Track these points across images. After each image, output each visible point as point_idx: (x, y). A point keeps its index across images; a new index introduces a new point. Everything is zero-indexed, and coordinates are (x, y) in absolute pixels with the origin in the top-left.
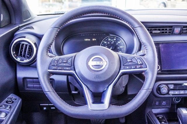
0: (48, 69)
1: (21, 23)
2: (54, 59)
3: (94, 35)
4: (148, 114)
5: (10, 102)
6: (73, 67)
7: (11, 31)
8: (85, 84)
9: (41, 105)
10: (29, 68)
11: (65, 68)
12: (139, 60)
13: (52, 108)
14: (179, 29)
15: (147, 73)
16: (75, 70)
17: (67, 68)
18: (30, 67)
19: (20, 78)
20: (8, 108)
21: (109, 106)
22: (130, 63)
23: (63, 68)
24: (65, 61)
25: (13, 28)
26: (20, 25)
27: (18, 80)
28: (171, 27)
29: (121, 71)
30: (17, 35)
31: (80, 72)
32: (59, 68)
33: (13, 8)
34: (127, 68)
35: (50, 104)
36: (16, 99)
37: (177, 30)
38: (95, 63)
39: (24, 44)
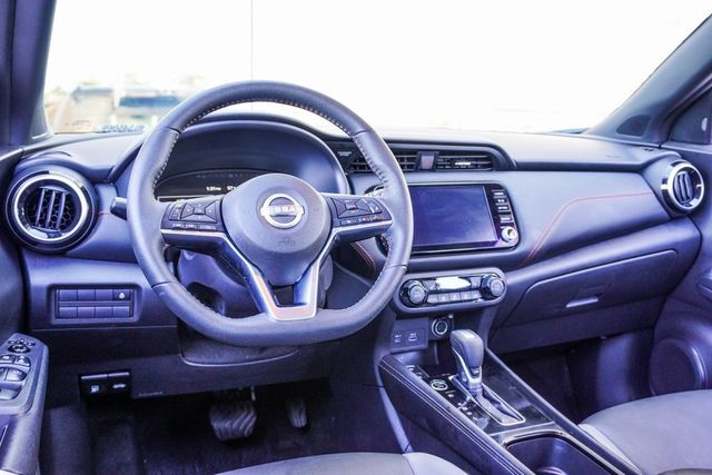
0: (162, 228)
1: (27, 144)
2: (171, 207)
3: (231, 176)
4: (381, 363)
5: (21, 348)
6: (220, 223)
7: (9, 158)
8: (253, 265)
9: (83, 378)
10: (63, 260)
11: (201, 227)
12: (371, 205)
13: (116, 386)
14: (432, 158)
15: (391, 233)
16: (226, 232)
17: (208, 227)
18: (66, 257)
19: (39, 289)
20: (21, 361)
21: (317, 312)
22: (353, 212)
23: (198, 226)
24: (200, 211)
25: (9, 151)
26: (27, 148)
27: (33, 295)
28: (414, 152)
29: (336, 231)
30: (23, 170)
31: (241, 234)
32: (187, 226)
33: (12, 97)
34: (349, 222)
35: (111, 375)
36: (33, 344)
37: (427, 161)
38: (278, 210)
39: (51, 191)
